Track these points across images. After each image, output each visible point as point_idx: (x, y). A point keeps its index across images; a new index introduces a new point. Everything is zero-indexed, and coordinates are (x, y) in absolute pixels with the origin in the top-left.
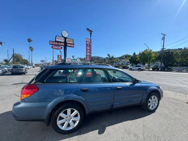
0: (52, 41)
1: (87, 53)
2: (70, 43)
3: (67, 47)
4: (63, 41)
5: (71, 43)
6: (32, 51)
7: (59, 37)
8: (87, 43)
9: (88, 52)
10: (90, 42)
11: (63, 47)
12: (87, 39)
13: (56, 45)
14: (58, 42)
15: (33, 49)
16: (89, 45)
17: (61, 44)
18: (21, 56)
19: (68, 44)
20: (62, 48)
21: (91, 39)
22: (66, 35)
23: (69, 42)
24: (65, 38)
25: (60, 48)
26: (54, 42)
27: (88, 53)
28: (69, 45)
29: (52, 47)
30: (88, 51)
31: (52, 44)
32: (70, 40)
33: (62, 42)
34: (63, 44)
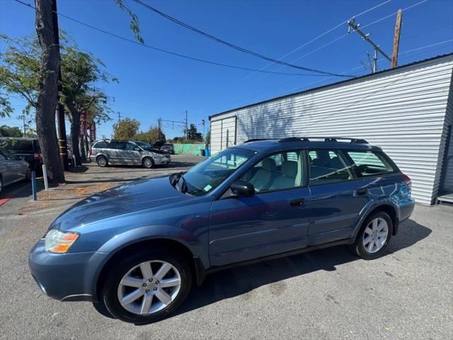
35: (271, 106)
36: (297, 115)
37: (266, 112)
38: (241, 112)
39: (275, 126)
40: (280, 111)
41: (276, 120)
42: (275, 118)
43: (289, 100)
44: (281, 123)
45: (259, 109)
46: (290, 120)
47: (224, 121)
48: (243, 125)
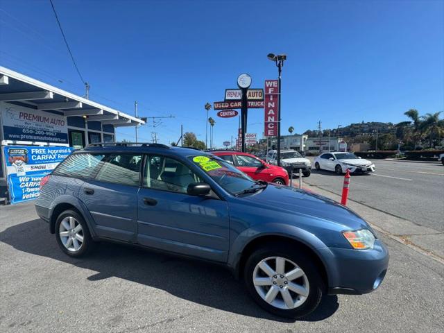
0: (218, 103)
1: (266, 119)
2: (255, 98)
3: (248, 109)
4: (240, 98)
5: (258, 98)
6: (212, 125)
7: (231, 91)
8: (267, 91)
9: (271, 115)
10: (278, 89)
11: (239, 111)
12: (268, 81)
13: (225, 108)
14: (230, 101)
15: (213, 122)
16: (275, 96)
17: (236, 105)
18: (194, 136)
19: (249, 103)
20: (236, 113)
21: (280, 80)
22: (245, 81)
23: (252, 98)
24: (244, 90)
25: (234, 113)
26: (221, 102)
27: (269, 118)
28: (253, 104)
29: (219, 114)
30: (271, 112)
31: (218, 109)
32: (253, 91)
33: (237, 101)
34: (240, 104)
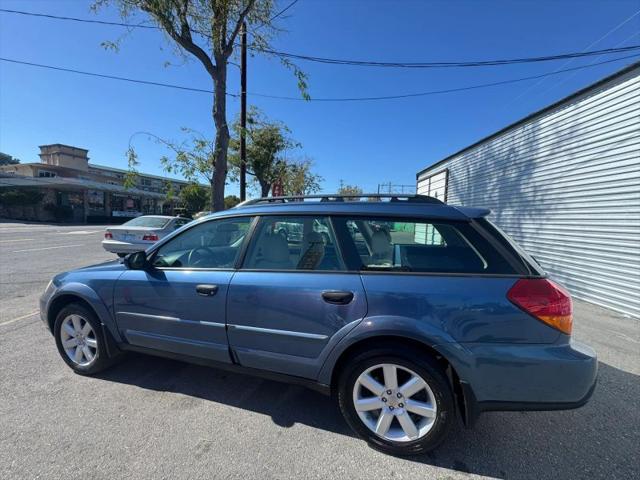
35: (497, 143)
36: (543, 153)
37: (489, 156)
38: (454, 161)
39: (503, 180)
40: (512, 150)
41: (505, 169)
42: (503, 165)
43: (529, 126)
44: (513, 174)
45: (479, 152)
46: (531, 165)
47: (433, 179)
48: (456, 184)
